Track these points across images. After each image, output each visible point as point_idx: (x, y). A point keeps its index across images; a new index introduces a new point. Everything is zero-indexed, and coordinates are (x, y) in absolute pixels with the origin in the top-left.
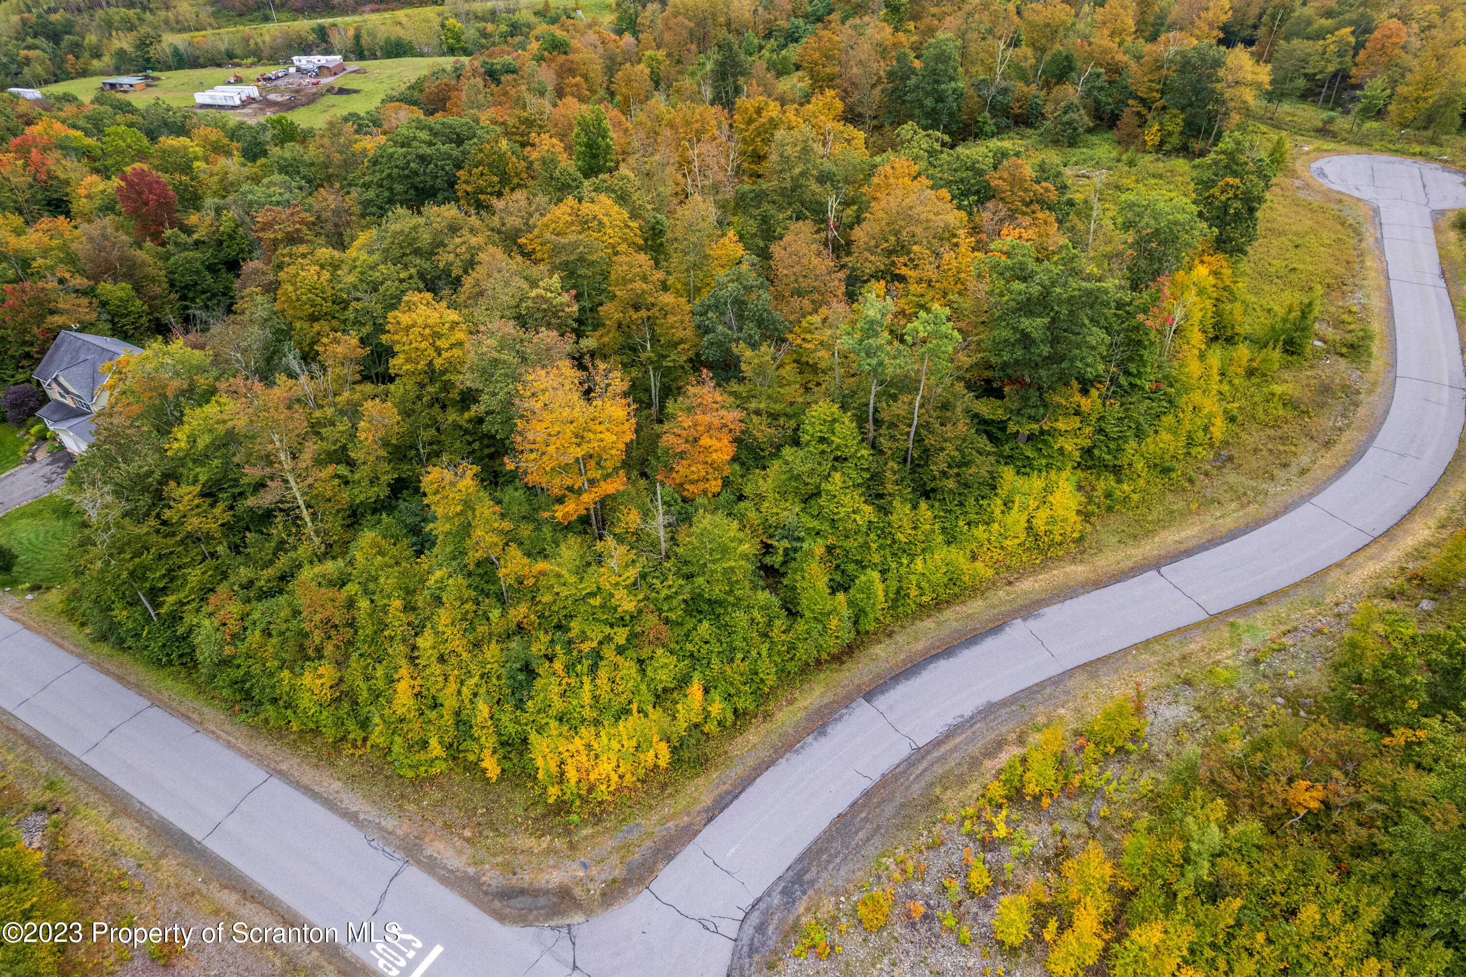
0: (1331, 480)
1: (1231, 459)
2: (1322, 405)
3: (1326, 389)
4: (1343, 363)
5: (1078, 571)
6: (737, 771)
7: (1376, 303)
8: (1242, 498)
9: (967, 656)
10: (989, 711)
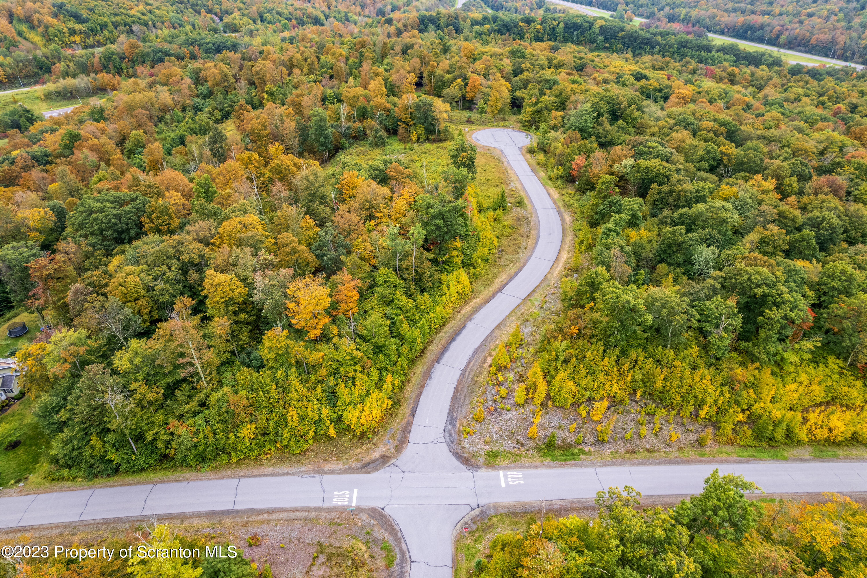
0: (534, 248)
1: (503, 250)
2: (520, 225)
3: (519, 219)
4: (519, 209)
5: (477, 301)
6: (411, 401)
7: (519, 186)
8: (512, 262)
9: (460, 338)
10: (476, 351)
